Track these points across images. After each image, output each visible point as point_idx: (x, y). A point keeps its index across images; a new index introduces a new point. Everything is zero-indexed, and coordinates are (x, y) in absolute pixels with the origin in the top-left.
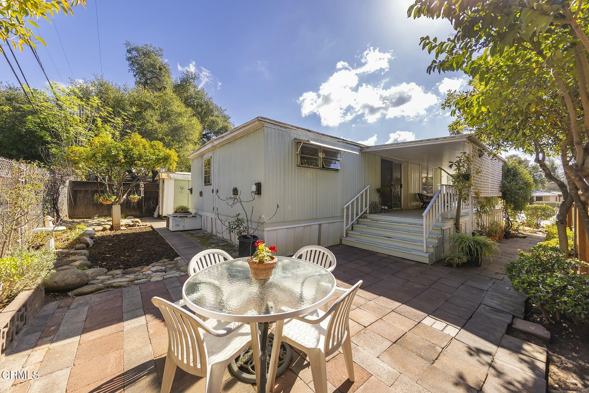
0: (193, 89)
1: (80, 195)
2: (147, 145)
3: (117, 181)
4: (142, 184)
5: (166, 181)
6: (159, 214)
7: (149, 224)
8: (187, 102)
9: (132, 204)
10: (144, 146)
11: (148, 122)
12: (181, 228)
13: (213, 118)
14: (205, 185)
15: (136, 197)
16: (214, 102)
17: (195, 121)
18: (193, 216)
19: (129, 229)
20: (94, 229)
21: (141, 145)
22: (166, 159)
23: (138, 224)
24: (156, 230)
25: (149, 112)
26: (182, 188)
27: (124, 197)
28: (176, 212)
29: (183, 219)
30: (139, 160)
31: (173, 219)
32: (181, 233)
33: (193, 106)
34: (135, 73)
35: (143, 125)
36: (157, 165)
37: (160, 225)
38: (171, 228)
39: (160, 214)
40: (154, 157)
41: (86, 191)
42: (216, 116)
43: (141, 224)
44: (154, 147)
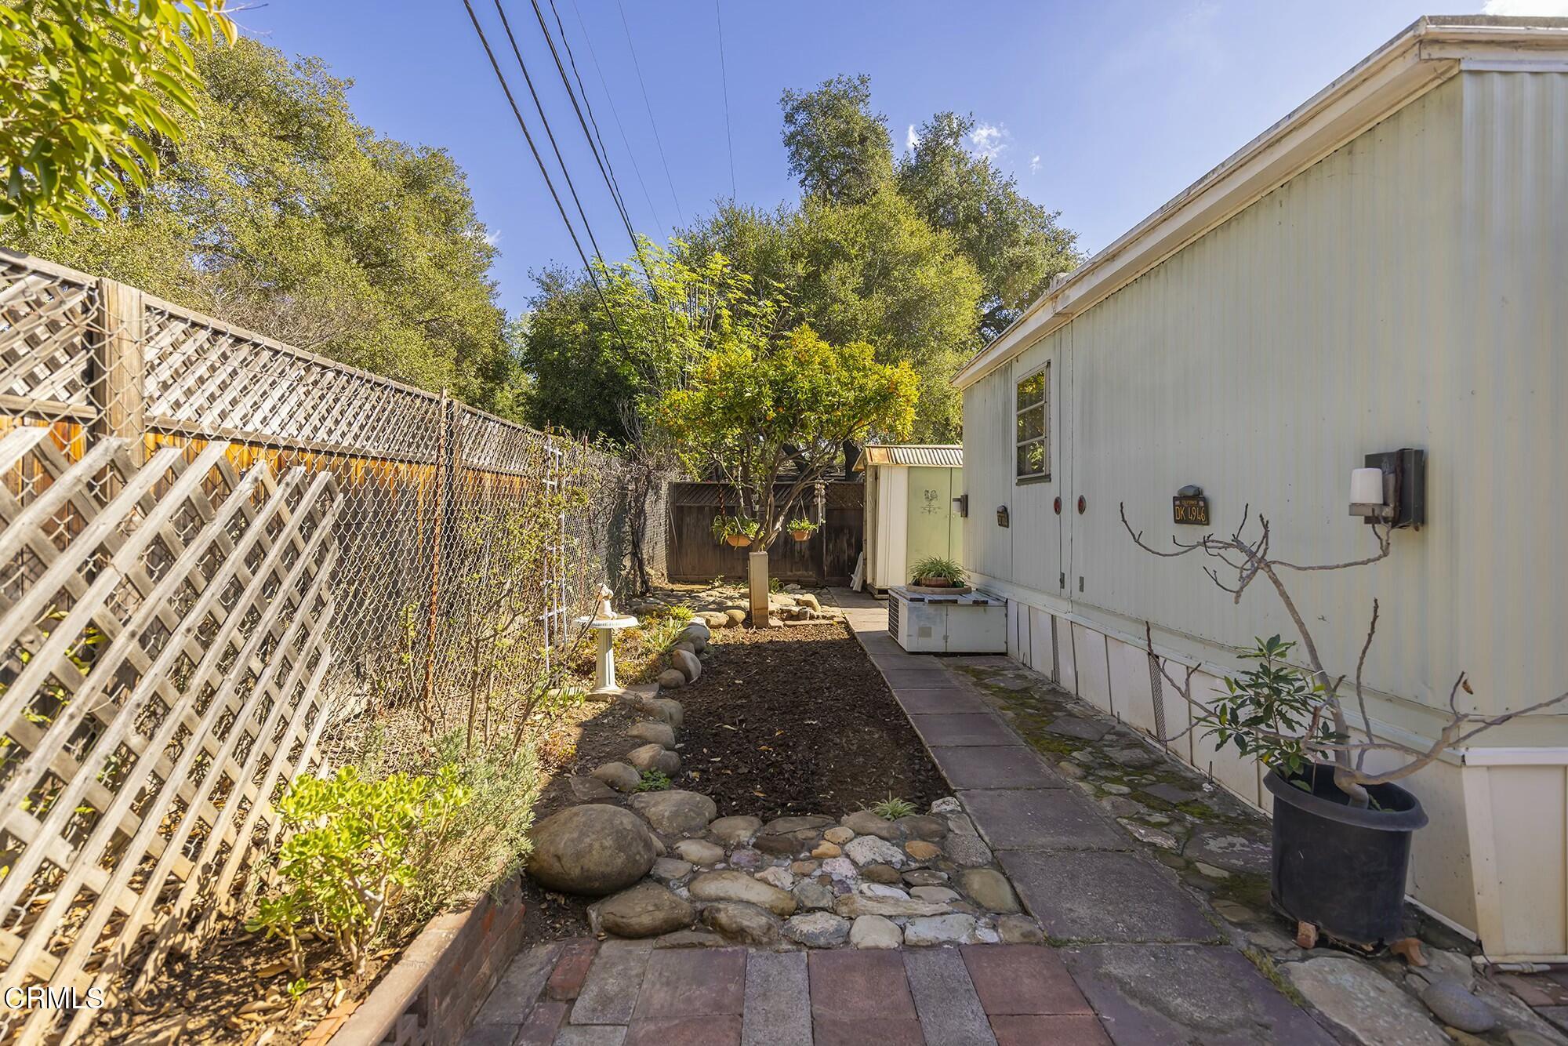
0: (953, 170)
1: (689, 520)
2: (833, 361)
3: (760, 479)
4: (820, 487)
5: (883, 475)
6: (865, 581)
7: (837, 612)
8: (935, 215)
9: (797, 547)
10: (823, 363)
11: (835, 300)
12: (935, 644)
13: (1017, 251)
14: (1020, 483)
15: (805, 528)
16: (1021, 195)
17: (963, 268)
18: (976, 603)
19: (790, 626)
20: (708, 621)
21: (817, 359)
22: (885, 398)
23: (812, 612)
24: (859, 639)
25: (839, 269)
26: (930, 496)
27: (778, 525)
28: (917, 583)
29: (943, 609)
30: (811, 409)
31: (910, 609)
32: (938, 663)
33: (954, 225)
34: (803, 175)
35: (821, 312)
36: (860, 420)
37: (870, 620)
38: (903, 640)
39: (869, 581)
40: (851, 395)
41: (701, 509)
42: (1027, 243)
43: (819, 610)
44: (851, 362)
